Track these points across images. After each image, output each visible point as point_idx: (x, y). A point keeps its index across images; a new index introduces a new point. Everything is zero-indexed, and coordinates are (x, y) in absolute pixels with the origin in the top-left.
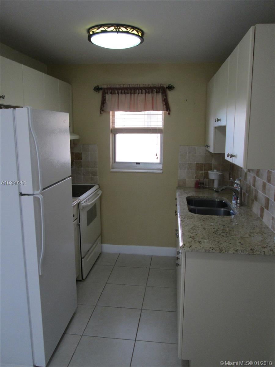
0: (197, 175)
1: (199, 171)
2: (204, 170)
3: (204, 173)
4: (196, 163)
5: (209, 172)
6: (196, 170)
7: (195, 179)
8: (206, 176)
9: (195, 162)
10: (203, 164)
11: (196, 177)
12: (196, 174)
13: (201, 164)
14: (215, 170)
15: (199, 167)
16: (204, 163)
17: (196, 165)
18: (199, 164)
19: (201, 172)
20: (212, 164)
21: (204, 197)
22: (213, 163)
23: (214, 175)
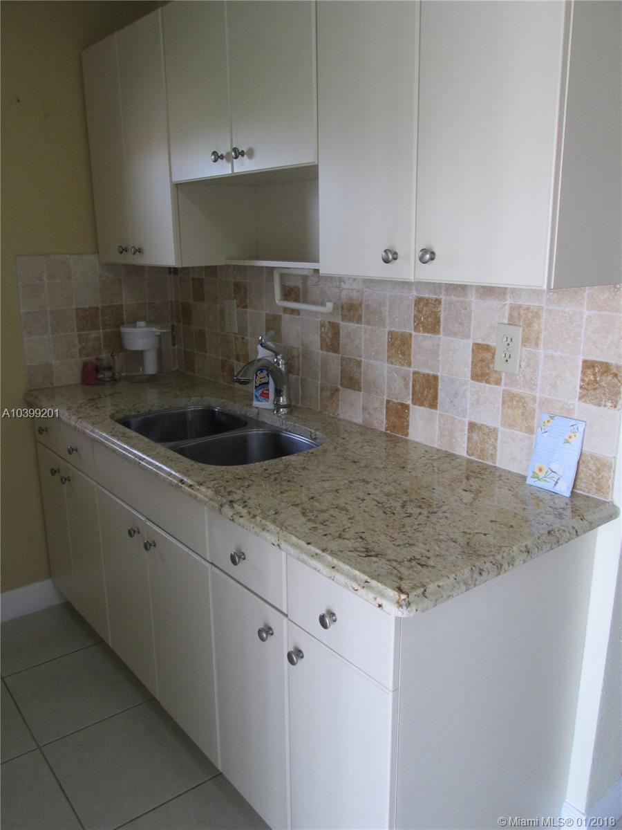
0: (84, 344)
1: (87, 332)
2: (101, 327)
3: (102, 336)
4: (77, 309)
5: (124, 330)
6: (77, 331)
7: (79, 359)
8: (116, 342)
9: (74, 307)
10: (97, 309)
11: (80, 351)
12: (80, 342)
13: (90, 309)
14: (142, 323)
15: (87, 318)
16: (100, 306)
17: (77, 315)
18: (84, 310)
19: (94, 334)
20: (122, 305)
21: (152, 406)
22: (124, 303)
23: (140, 337)
